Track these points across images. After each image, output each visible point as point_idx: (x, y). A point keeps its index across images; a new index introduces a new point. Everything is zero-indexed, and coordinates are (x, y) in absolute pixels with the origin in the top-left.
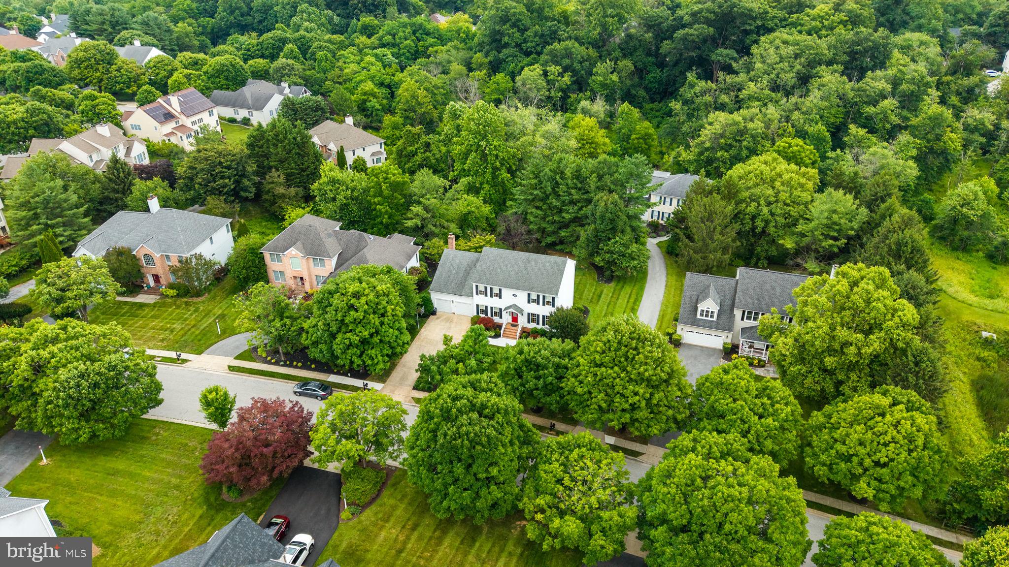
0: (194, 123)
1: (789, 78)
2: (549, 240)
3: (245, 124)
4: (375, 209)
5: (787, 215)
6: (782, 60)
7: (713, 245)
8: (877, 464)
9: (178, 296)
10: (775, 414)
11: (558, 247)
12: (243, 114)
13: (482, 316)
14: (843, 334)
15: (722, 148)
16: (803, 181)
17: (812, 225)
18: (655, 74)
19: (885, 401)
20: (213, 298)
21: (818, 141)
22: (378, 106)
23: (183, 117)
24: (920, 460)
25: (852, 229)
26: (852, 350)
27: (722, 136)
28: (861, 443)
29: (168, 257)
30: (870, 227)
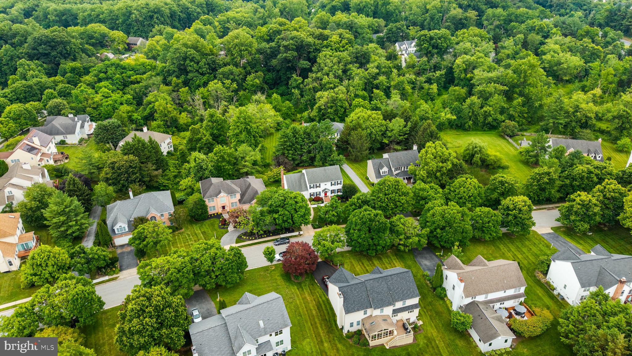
0: (48, 150)
1: (340, 72)
2: (296, 162)
3: (63, 144)
4: (224, 169)
5: (381, 131)
6: (334, 65)
7: (364, 148)
8: (469, 197)
9: (174, 231)
10: (439, 192)
11: (301, 165)
12: (59, 138)
13: (313, 197)
14: (441, 164)
15: (329, 108)
16: (379, 116)
17: (394, 132)
18: (270, 75)
19: (464, 179)
20: (187, 228)
21: (364, 98)
22: (139, 118)
23: (43, 148)
24: (479, 191)
25: (407, 131)
26: (445, 168)
27: (328, 103)
28: (464, 192)
29: (162, 215)
30: (413, 129)
